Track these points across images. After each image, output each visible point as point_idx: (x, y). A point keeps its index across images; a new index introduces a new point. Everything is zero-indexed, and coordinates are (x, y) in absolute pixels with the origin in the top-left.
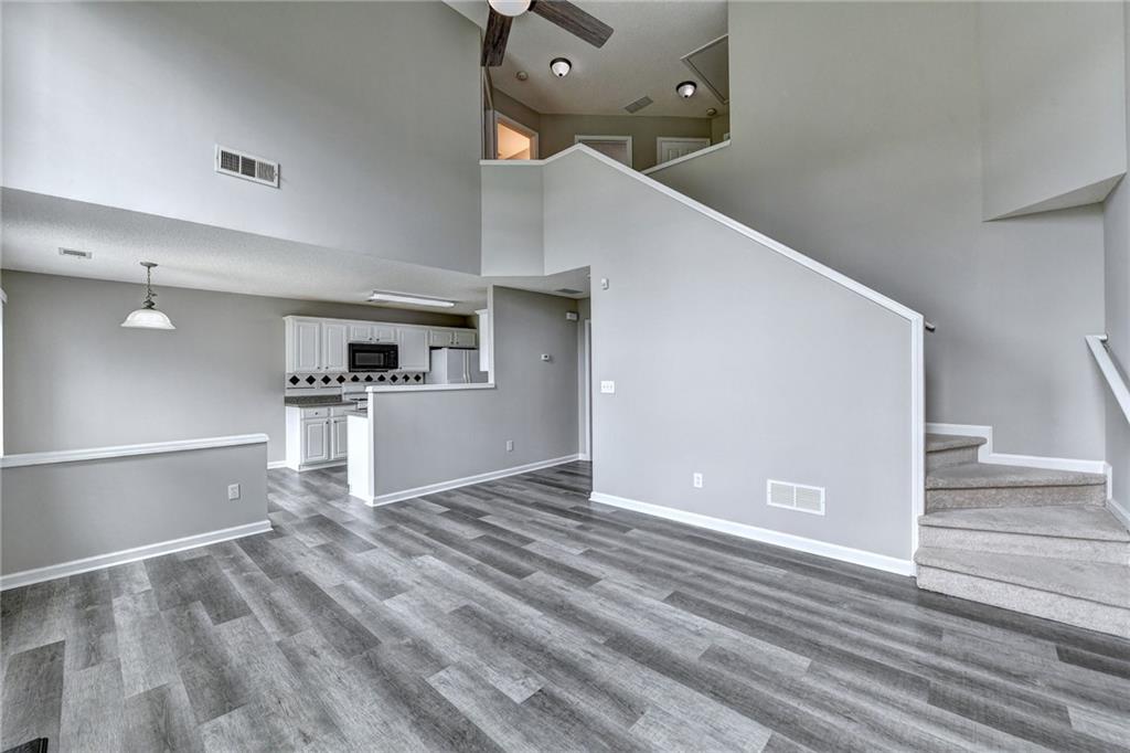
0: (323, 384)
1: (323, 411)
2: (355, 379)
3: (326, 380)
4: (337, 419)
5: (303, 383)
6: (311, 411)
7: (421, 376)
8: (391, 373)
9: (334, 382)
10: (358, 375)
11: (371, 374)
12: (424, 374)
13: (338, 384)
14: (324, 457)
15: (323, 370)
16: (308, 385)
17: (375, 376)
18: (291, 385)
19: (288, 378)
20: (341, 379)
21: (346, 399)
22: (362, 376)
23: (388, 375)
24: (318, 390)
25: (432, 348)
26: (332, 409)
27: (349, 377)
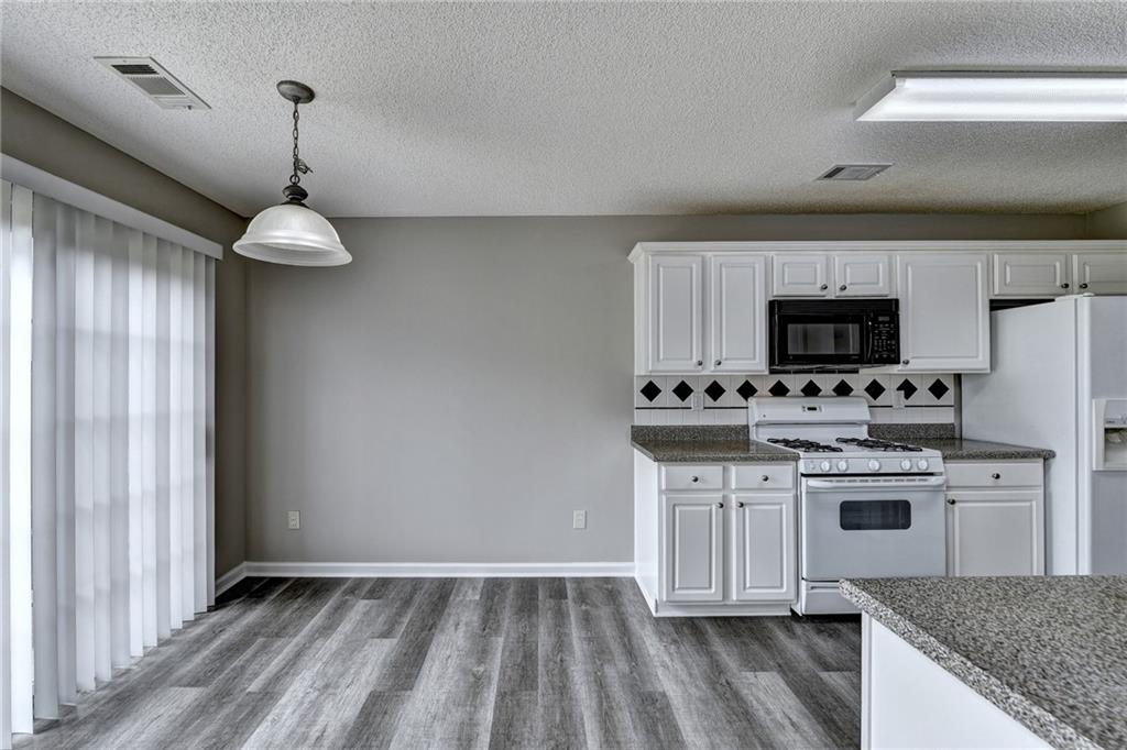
0: (709, 401)
1: (711, 472)
2: (779, 391)
3: (715, 391)
4: (745, 496)
5: (667, 397)
6: (686, 472)
7: (949, 384)
8: (867, 374)
9: (731, 396)
10: (788, 380)
11: (818, 379)
12: (958, 378)
13: (741, 401)
14: (713, 593)
15: (710, 370)
16: (677, 401)
17: (827, 382)
18: (644, 401)
19: (639, 385)
20: (747, 391)
21: (760, 436)
22: (795, 382)
23: (861, 379)
24: (698, 415)
25: (997, 305)
26: (733, 469)
27: (764, 387)
